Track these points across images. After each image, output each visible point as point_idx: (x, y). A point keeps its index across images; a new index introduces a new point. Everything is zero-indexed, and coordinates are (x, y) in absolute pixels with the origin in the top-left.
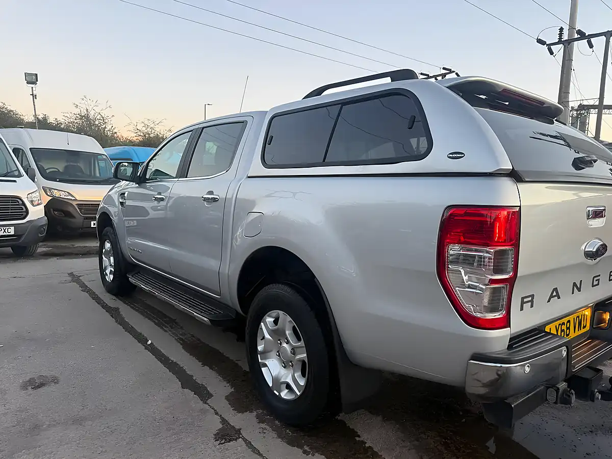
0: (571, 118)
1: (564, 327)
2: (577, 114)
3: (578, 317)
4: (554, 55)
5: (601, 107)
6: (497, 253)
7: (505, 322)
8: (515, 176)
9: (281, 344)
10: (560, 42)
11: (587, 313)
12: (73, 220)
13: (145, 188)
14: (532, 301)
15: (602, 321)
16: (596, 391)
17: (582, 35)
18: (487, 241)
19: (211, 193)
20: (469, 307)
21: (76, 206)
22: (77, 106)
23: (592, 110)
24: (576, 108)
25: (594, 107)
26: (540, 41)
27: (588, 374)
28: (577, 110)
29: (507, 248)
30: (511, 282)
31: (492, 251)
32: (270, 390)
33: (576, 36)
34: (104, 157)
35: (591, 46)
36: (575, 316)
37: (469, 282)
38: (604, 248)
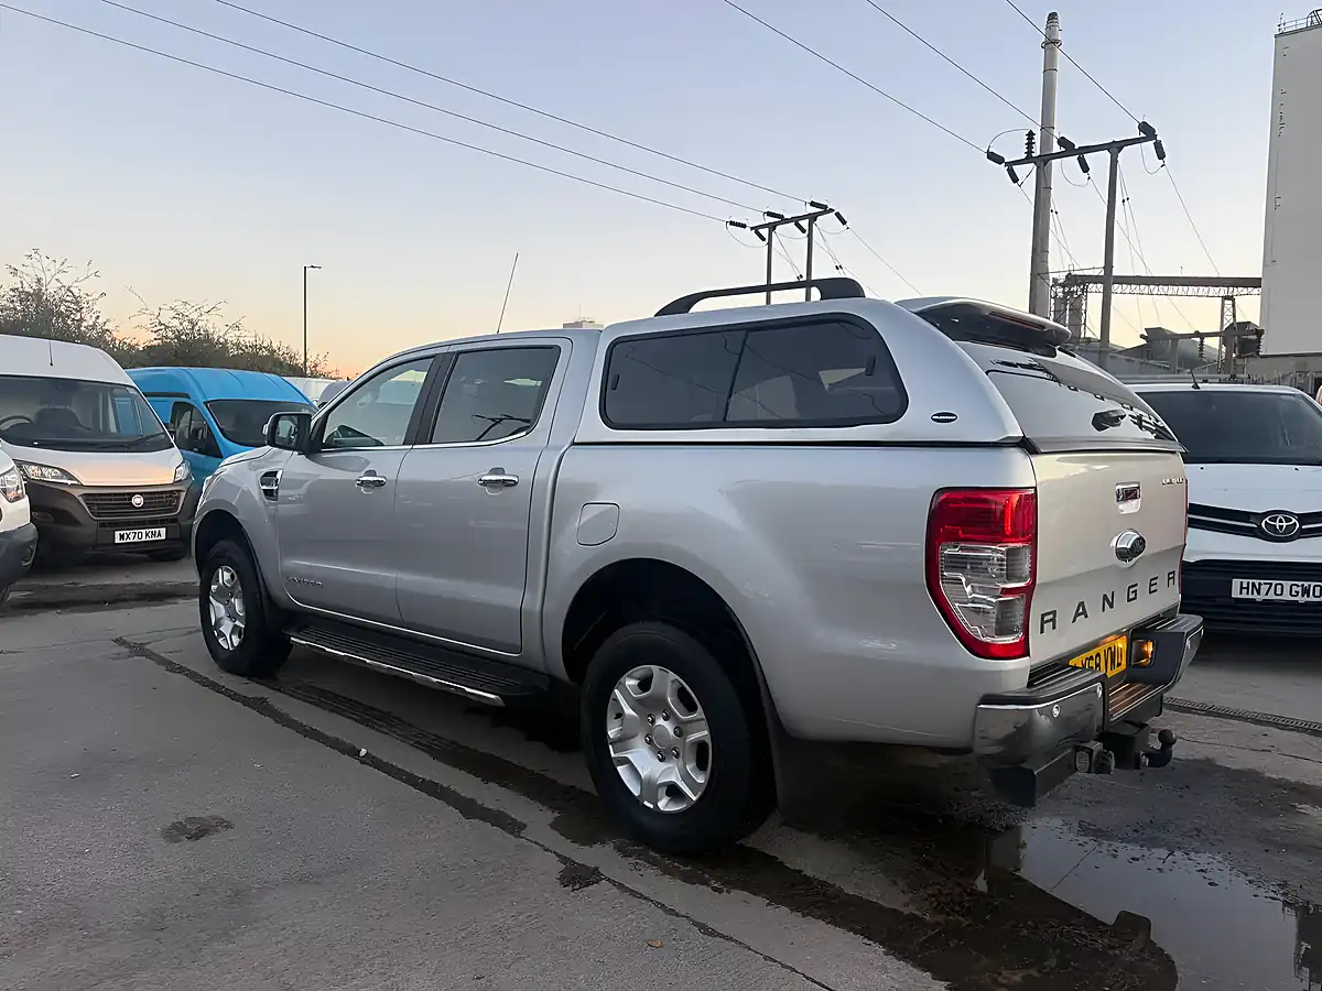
0: (1053, 301)
1: (1093, 664)
2: (1064, 292)
3: (1110, 648)
4: (1019, 182)
5: (1108, 280)
6: (1010, 552)
7: (1022, 650)
8: (1027, 446)
9: (653, 722)
10: (1029, 159)
11: (1120, 646)
12: (78, 529)
13: (326, 463)
14: (1053, 620)
15: (1145, 655)
16: (1142, 753)
17: (1068, 148)
18: (996, 537)
19: (496, 471)
20: (976, 630)
21: (80, 499)
22: (15, 272)
23: (1091, 285)
24: (1062, 281)
25: (1095, 279)
26: (992, 156)
27: (1129, 731)
28: (1063, 285)
29: (1020, 545)
30: (1028, 591)
31: (1004, 549)
32: (636, 801)
33: (1056, 149)
34: (132, 391)
35: (1085, 168)
36: (1106, 647)
37: (974, 595)
38: (1140, 543)
